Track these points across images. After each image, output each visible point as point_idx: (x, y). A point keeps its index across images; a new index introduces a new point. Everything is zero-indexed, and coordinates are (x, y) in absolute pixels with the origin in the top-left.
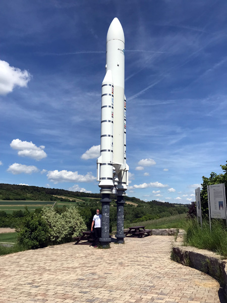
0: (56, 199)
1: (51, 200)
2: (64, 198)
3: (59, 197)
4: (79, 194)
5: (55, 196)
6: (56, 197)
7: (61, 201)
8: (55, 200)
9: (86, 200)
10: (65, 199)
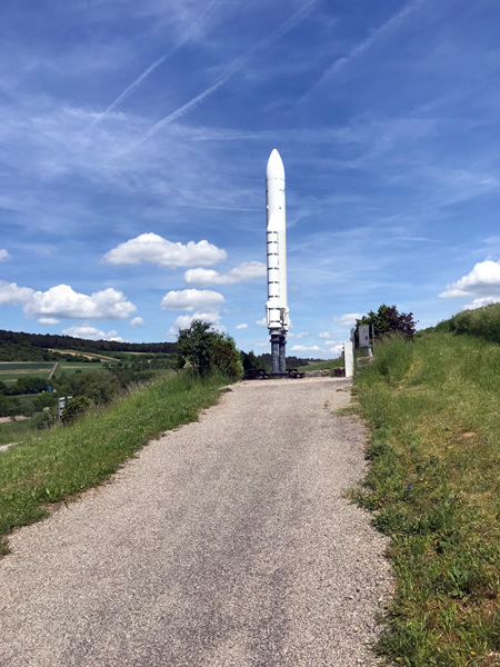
0: (56, 357)
1: (46, 359)
2: (74, 354)
3: (62, 353)
4: (106, 346)
5: (54, 351)
6: (56, 353)
7: (69, 360)
8: (54, 359)
9: (123, 358)
10: (76, 356)
